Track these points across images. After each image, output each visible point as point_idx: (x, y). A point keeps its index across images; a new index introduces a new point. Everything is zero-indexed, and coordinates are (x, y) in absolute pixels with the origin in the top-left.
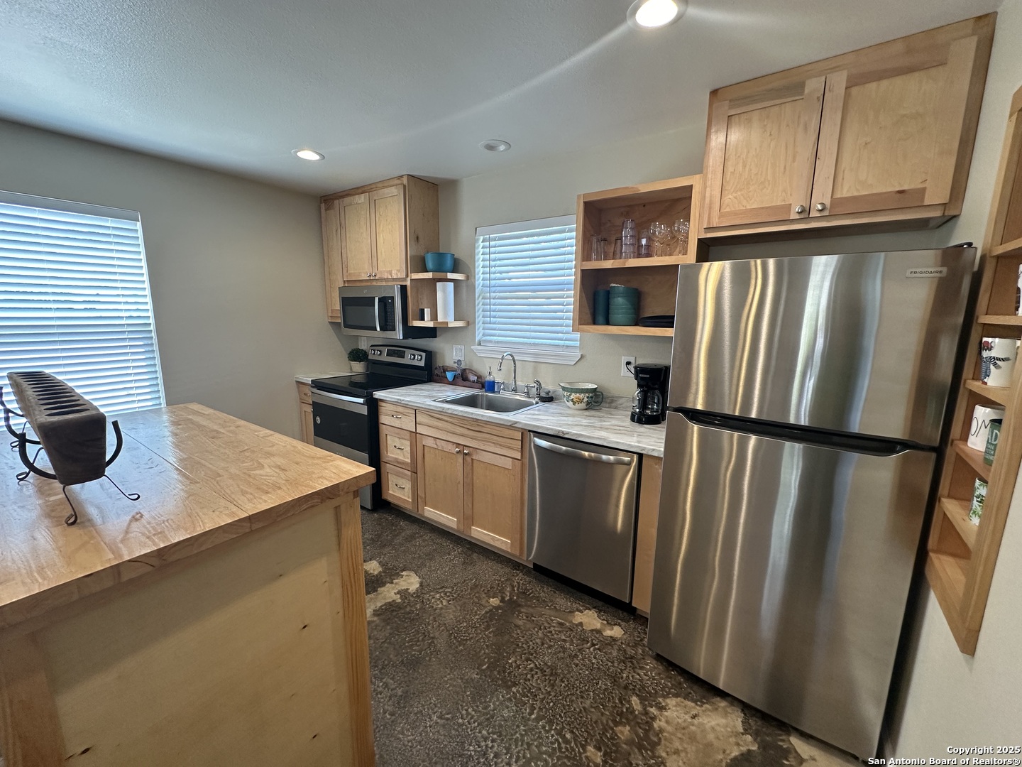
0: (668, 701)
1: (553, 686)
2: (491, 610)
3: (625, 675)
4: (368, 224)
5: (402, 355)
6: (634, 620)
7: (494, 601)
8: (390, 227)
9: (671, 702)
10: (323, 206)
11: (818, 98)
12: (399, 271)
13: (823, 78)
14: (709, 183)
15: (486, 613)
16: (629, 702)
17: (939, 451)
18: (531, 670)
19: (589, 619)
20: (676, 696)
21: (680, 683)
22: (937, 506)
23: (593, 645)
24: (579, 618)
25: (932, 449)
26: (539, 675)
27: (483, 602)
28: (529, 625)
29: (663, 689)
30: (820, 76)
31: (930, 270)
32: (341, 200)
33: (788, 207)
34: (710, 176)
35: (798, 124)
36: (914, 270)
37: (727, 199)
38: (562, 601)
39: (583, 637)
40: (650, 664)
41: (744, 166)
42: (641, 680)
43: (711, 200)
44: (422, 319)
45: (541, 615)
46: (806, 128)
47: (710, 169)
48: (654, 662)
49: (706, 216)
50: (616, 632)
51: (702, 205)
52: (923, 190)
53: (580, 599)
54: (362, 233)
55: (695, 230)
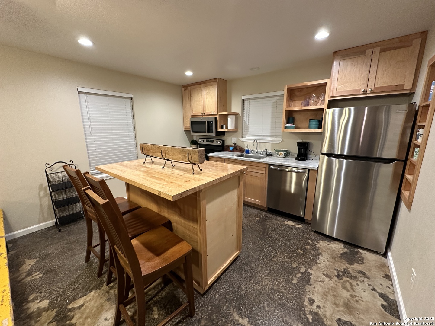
0: (320, 241)
1: (284, 238)
2: (257, 221)
3: (305, 236)
4: (202, 95)
5: (212, 142)
6: (305, 223)
7: (258, 219)
8: (211, 96)
9: (321, 242)
10: (183, 89)
11: (370, 55)
12: (214, 112)
13: (372, 49)
14: (332, 82)
15: (256, 221)
16: (308, 241)
17: (405, 161)
18: (276, 234)
19: (291, 223)
20: (322, 240)
21: (323, 238)
22: (404, 177)
23: (293, 229)
24: (287, 223)
25: (403, 161)
26: (279, 235)
27: (255, 219)
28: (271, 224)
29: (317, 239)
30: (371, 48)
31: (403, 110)
32: (191, 87)
33: (360, 90)
34: (333, 80)
35: (364, 63)
36: (399, 110)
37: (338, 87)
38: (280, 219)
39: (290, 227)
40: (312, 233)
41: (345, 77)
42: (311, 237)
43: (333, 88)
44: (222, 128)
45: (274, 222)
46: (366, 64)
47: (333, 77)
48: (314, 233)
49: (331, 93)
50: (300, 226)
51: (330, 89)
52: (404, 85)
53: (286, 218)
54: (199, 99)
55: (327, 98)
